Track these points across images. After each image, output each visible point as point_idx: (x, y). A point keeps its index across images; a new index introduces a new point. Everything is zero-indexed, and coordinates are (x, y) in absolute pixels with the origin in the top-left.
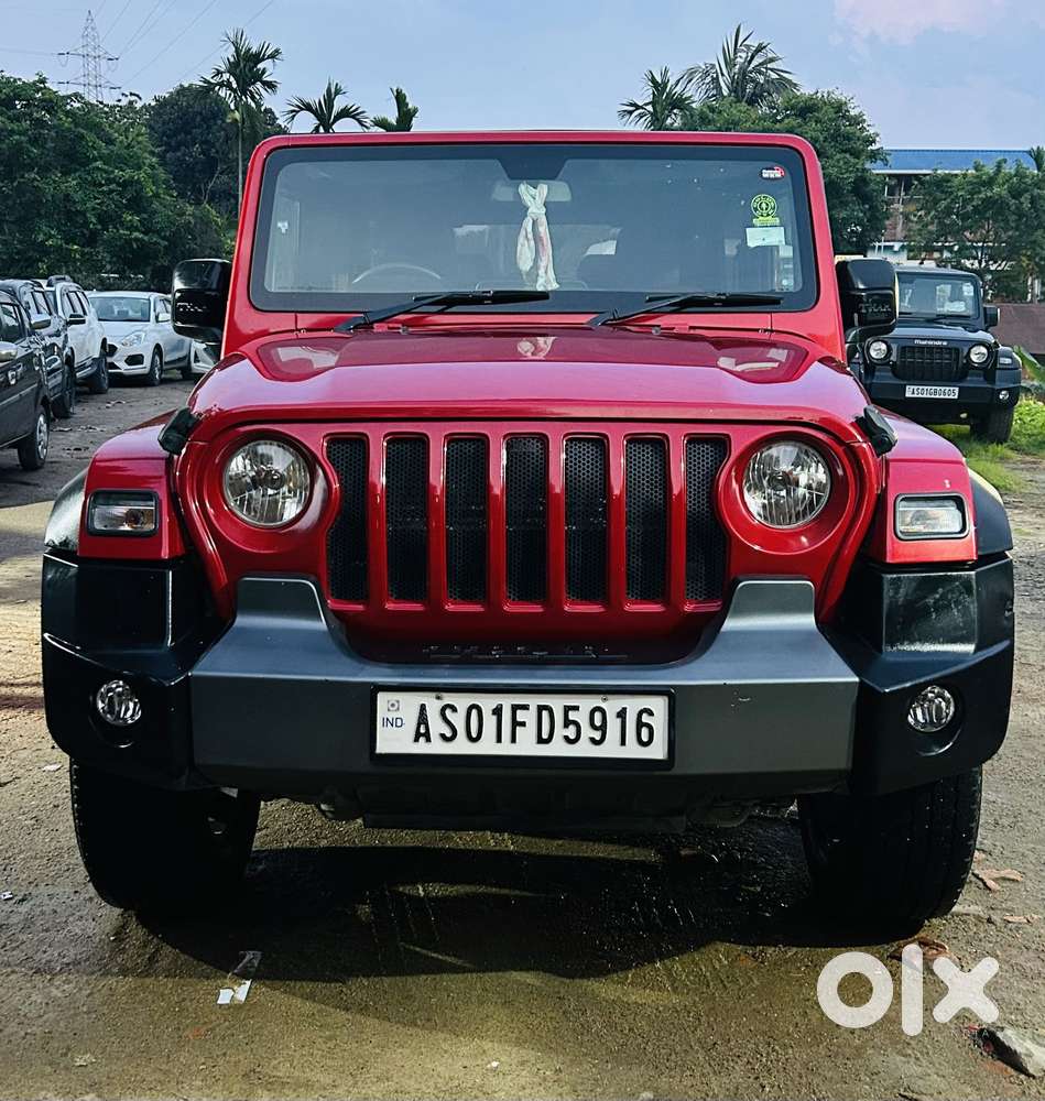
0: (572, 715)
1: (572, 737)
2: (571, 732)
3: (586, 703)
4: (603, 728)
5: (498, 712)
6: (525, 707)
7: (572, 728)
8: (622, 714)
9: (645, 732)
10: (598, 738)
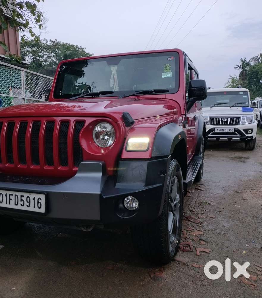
0: (23, 198)
1: (22, 204)
2: (22, 203)
3: (26, 195)
4: (29, 202)
5: (6, 195)
6: (12, 195)
7: (22, 202)
8: (34, 199)
9: (39, 204)
10: (28, 205)
